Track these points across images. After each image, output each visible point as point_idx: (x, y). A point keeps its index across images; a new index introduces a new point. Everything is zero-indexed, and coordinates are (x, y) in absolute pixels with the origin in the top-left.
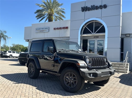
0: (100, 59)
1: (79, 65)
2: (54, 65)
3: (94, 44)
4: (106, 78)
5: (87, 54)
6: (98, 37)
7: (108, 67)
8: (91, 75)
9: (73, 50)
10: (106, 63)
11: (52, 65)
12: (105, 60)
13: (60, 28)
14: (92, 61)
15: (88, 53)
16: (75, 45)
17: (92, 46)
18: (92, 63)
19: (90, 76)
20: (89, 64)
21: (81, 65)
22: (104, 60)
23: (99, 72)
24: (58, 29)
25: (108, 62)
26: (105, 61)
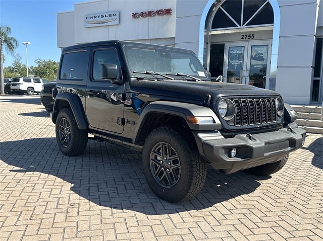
0: (263, 101)
1: (195, 121)
2: (123, 120)
3: (240, 57)
4: (277, 158)
5: (221, 87)
6: (253, 36)
7: (285, 125)
8: (234, 152)
9: (182, 74)
10: (279, 113)
11: (118, 119)
12: (277, 103)
13: (150, 14)
14: (236, 108)
15: (225, 83)
16: (188, 60)
17: (235, 62)
18: (235, 114)
19: (230, 156)
20: (226, 119)
21: (200, 121)
22: (274, 104)
23: (258, 142)
24: (143, 15)
25: (285, 109)
26: (277, 107)
